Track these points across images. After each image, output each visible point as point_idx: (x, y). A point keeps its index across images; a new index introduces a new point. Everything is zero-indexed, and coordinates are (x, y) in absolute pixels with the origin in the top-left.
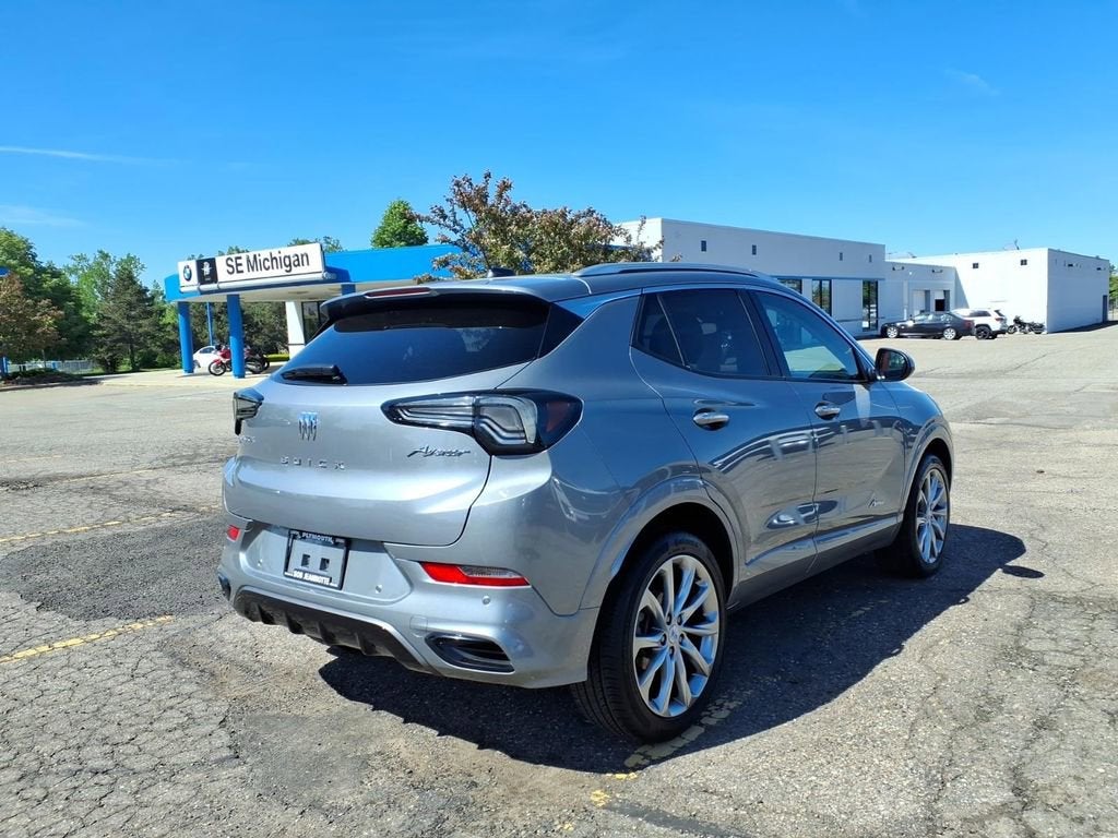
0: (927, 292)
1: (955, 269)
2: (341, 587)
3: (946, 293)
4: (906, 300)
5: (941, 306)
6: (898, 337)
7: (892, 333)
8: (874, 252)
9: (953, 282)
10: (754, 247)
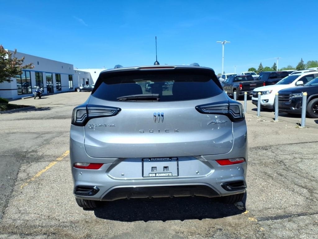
0: (84, 79)
1: (90, 73)
2: (178, 175)
3: (88, 79)
4: (79, 81)
5: (87, 83)
6: (80, 91)
7: (78, 90)
8: (71, 66)
9: (89, 76)
10: (38, 62)
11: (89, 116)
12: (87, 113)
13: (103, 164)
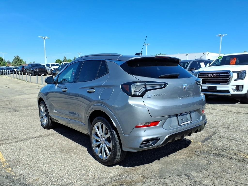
11: (147, 89)
12: (146, 87)
13: (160, 121)
